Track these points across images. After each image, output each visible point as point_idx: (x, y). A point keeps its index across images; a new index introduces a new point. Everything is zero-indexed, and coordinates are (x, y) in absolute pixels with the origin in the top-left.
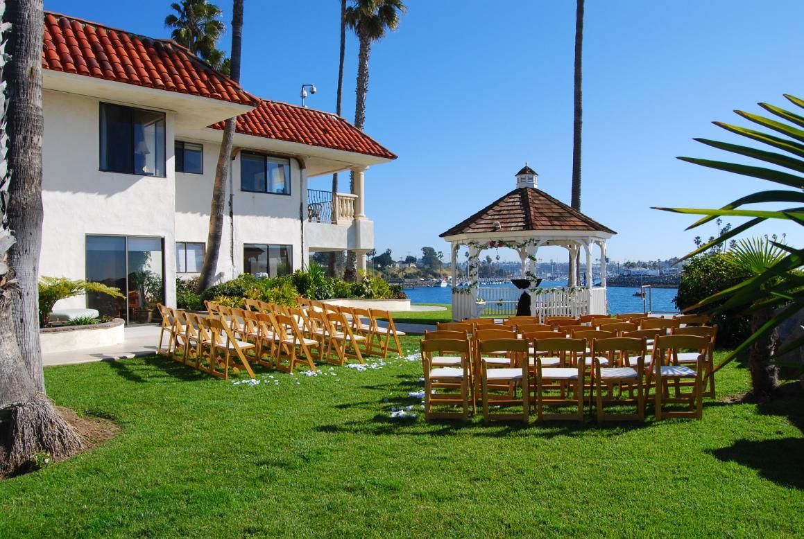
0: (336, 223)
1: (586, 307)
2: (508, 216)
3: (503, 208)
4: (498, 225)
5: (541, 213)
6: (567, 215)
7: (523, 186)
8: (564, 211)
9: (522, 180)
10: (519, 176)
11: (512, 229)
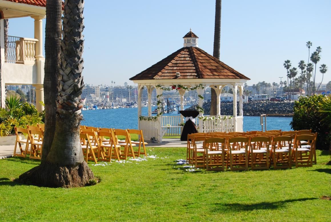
0: (23, 63)
1: (233, 129)
2: (183, 68)
3: (178, 62)
4: (179, 74)
5: (205, 66)
6: (221, 68)
7: (189, 46)
8: (218, 65)
9: (189, 42)
10: (186, 38)
11: (188, 77)
